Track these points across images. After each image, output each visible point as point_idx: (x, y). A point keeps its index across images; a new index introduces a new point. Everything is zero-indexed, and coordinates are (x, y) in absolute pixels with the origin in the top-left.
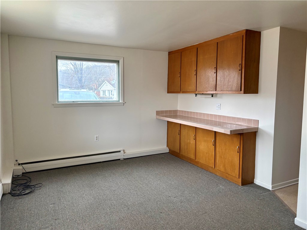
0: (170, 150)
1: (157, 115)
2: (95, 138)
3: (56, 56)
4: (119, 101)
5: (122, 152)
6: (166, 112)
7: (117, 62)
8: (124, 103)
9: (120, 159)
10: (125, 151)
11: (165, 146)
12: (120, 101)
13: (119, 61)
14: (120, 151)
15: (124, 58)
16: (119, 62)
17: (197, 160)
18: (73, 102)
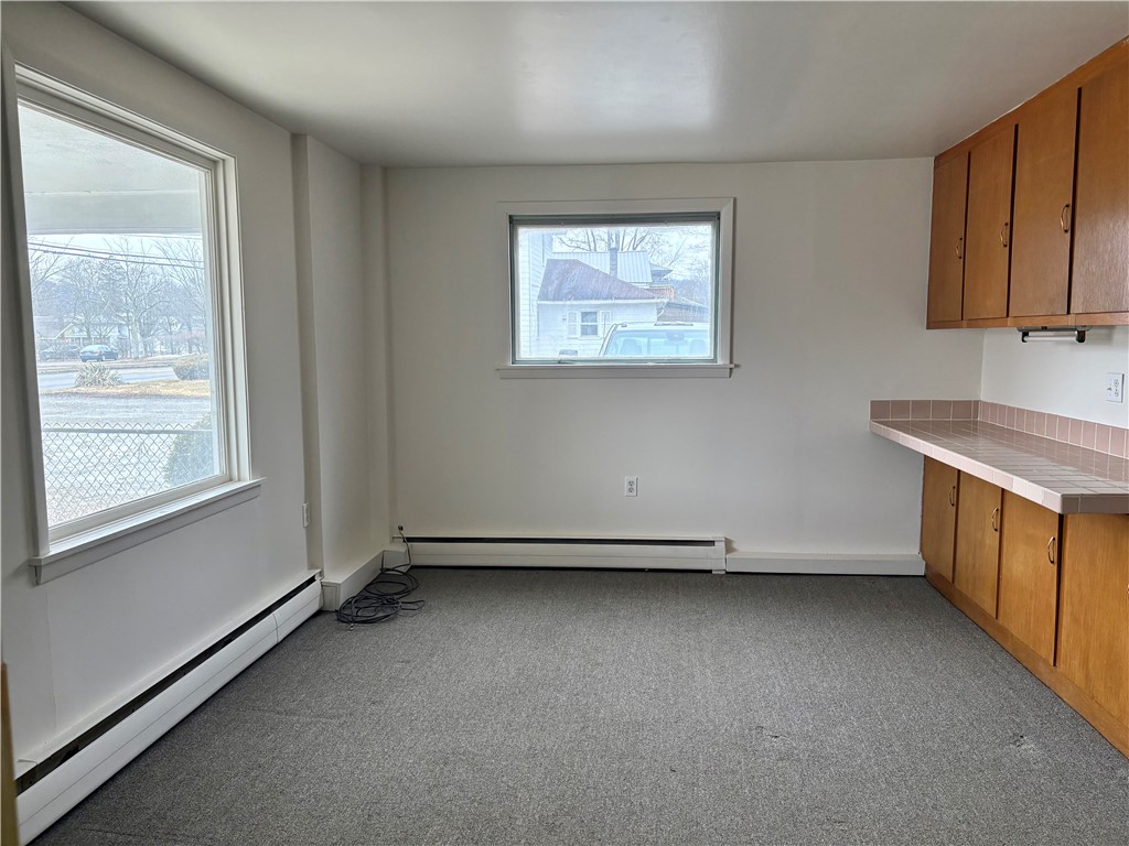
0: (927, 567)
1: (874, 415)
2: (626, 487)
3: (510, 217)
4: (715, 360)
5: (720, 546)
6: (920, 406)
7: (713, 217)
8: (732, 366)
9: (710, 571)
10: (735, 546)
11: (913, 550)
12: (720, 362)
13: (719, 214)
14: (711, 543)
15: (735, 200)
16: (719, 219)
17: (1001, 621)
18: (559, 362)
